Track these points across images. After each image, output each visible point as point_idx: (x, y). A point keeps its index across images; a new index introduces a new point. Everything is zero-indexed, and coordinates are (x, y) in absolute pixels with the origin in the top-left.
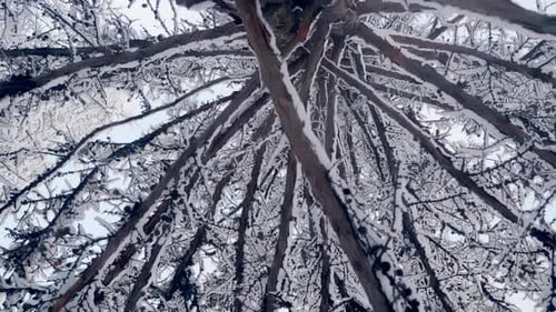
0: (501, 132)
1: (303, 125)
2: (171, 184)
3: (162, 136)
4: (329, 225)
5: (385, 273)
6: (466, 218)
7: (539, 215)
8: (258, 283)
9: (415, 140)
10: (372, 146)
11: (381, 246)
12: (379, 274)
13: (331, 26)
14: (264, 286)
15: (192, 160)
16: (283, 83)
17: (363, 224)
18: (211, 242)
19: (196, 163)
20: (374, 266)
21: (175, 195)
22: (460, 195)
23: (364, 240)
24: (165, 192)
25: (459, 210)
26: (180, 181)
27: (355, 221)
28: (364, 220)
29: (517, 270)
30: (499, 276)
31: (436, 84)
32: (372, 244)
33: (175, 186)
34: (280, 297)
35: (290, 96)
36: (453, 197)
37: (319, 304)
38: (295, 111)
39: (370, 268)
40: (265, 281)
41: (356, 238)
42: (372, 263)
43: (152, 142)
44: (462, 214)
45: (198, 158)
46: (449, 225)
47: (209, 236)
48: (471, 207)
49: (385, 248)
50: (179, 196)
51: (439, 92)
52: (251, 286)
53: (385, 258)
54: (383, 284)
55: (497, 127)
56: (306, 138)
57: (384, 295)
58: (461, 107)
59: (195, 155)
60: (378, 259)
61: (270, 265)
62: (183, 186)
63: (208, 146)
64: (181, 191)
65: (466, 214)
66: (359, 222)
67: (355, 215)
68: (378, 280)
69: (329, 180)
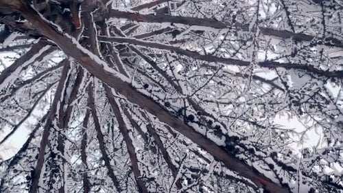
0: (216, 28)
1: (103, 66)
2: (47, 149)
3: (33, 141)
4: (148, 113)
5: (193, 121)
6: (224, 85)
7: (255, 46)
8: (129, 178)
9: (172, 52)
10: (156, 82)
11: (183, 108)
12: (190, 123)
13: (91, 14)
14: (134, 178)
15: (52, 130)
16: (78, 49)
17: (166, 101)
18: (94, 184)
19: (56, 130)
20: (185, 121)
21: (53, 155)
22: (214, 75)
23: (171, 110)
24: (46, 157)
25: (218, 83)
26: (52, 146)
27: (160, 102)
28: (165, 99)
29: (268, 106)
30: (261, 114)
31: (168, 21)
32: (177, 110)
33: (50, 150)
34: (145, 177)
35: (87, 54)
36: (211, 78)
37: (171, 174)
38: (94, 61)
39: (183, 124)
40: (132, 175)
41: (167, 111)
42: (182, 120)
43: (29, 147)
44: (221, 84)
45: (56, 127)
46: (220, 103)
47: (92, 182)
48: (224, 77)
49: (185, 108)
50: (56, 154)
51: (172, 25)
52: (126, 182)
53: (188, 114)
54: (195, 128)
55: (212, 27)
56: (109, 72)
57: (199, 133)
58: (188, 26)
59: (53, 126)
60: (185, 116)
61: (130, 164)
62: (55, 147)
63: (58, 117)
64: (55, 151)
65: (223, 83)
66: (163, 101)
67: (159, 99)
68: (191, 127)
69: (134, 88)
